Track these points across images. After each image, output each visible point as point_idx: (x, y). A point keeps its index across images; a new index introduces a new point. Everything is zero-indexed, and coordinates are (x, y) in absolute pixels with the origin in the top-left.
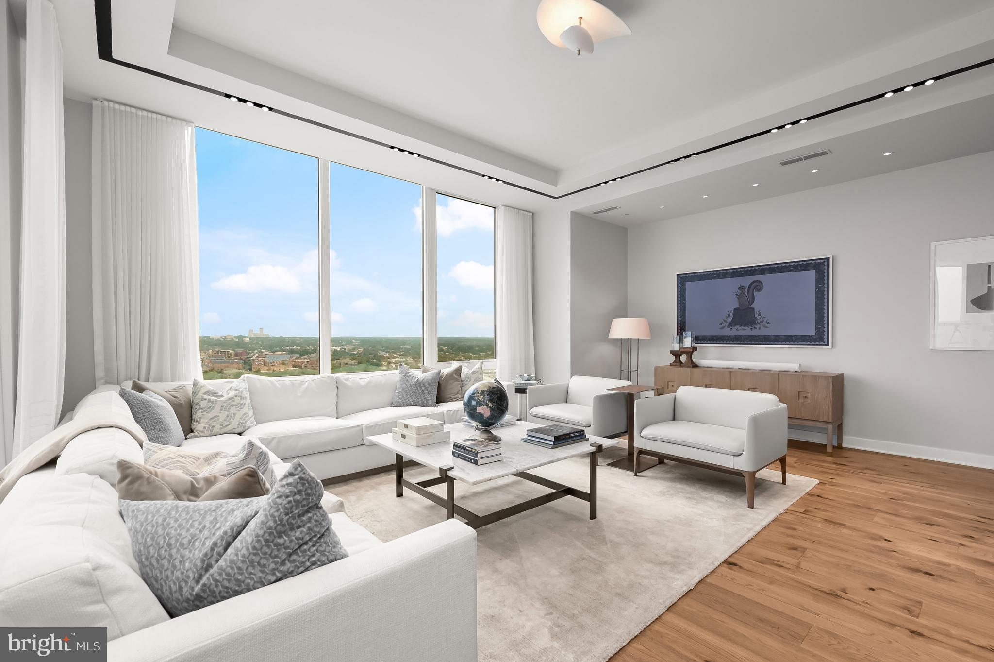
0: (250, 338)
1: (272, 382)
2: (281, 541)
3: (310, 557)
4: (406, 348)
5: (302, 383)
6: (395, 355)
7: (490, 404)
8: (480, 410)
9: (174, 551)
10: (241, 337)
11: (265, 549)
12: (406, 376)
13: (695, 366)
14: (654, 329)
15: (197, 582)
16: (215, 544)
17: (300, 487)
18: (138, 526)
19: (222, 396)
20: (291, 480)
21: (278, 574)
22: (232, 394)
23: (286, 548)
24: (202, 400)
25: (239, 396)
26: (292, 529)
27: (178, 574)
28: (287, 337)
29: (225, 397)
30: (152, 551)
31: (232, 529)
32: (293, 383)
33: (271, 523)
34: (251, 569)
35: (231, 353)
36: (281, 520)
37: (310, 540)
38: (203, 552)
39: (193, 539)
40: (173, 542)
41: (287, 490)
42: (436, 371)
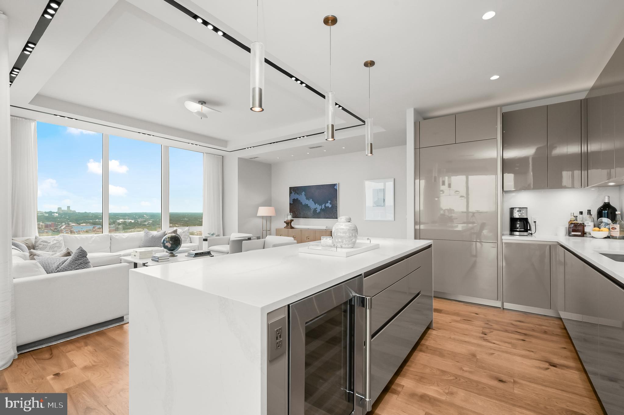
0: (59, 214)
1: (75, 237)
2: (76, 262)
3: (83, 266)
4: (185, 220)
5: (92, 237)
6: (177, 225)
7: (171, 242)
8: (167, 244)
9: (50, 265)
10: (50, 213)
11: (72, 263)
12: (147, 234)
13: (292, 228)
14: (278, 212)
15: (56, 270)
16: (60, 263)
17: (81, 251)
18: (41, 261)
19: (50, 243)
20: (79, 250)
21: (75, 269)
22: (55, 242)
23: (77, 264)
24: (40, 244)
25: (58, 243)
26: (79, 260)
27: (51, 269)
28: (90, 213)
29: (52, 243)
30: (44, 265)
31: (64, 260)
32: (87, 237)
33: (74, 258)
34: (69, 267)
35: (42, 225)
36: (76, 258)
37: (83, 263)
38: (57, 264)
39: (54, 263)
40: (49, 263)
41: (78, 252)
42: (164, 231)
